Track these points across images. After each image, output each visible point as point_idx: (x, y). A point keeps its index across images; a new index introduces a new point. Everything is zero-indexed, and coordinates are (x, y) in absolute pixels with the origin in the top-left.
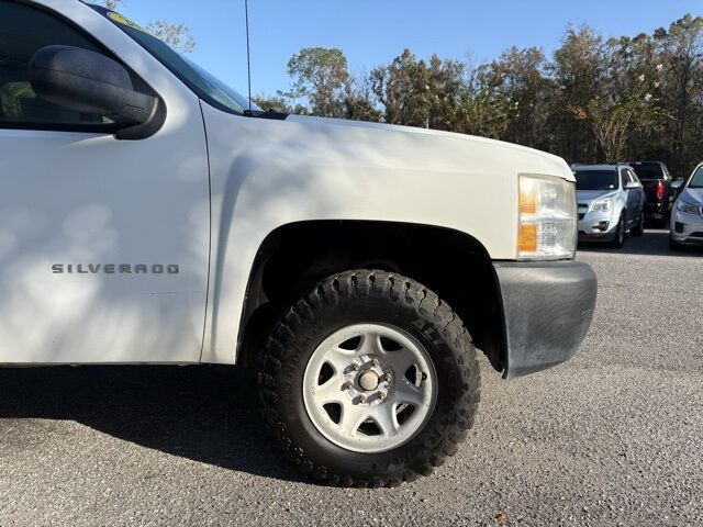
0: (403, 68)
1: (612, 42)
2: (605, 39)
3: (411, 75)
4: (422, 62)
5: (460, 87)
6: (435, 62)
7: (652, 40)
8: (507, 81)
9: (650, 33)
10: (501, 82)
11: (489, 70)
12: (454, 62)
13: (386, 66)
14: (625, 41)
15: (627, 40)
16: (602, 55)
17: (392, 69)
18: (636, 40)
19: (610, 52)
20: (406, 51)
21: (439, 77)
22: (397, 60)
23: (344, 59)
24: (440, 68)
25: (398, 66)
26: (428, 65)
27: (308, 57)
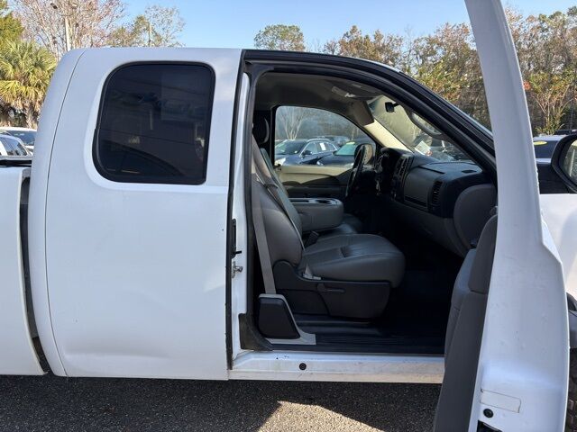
0: (351, 42)
1: (531, 19)
2: (526, 16)
3: (357, 48)
4: (367, 37)
5: (399, 58)
6: (378, 36)
7: (566, 17)
8: (440, 52)
9: (565, 11)
10: (434, 53)
11: (424, 43)
12: (395, 37)
13: (337, 40)
14: (542, 18)
15: (544, 17)
16: (522, 30)
17: (342, 43)
18: (552, 17)
19: (528, 27)
20: (354, 27)
21: (381, 49)
22: (346, 35)
23: (301, 34)
24: (382, 41)
25: (347, 40)
26: (372, 39)
27: (271, 32)
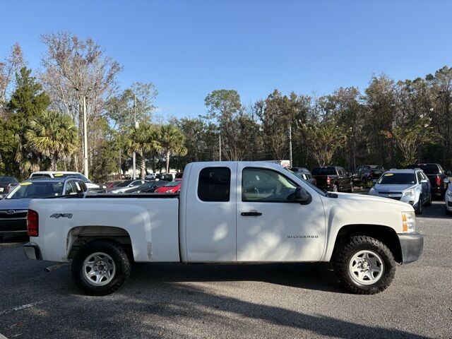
0: (274, 101)
1: (400, 83)
2: (396, 82)
3: (279, 104)
4: (285, 97)
5: (309, 111)
6: (293, 96)
7: (425, 81)
8: (338, 106)
9: (423, 77)
10: (334, 107)
11: (327, 100)
12: (305, 96)
13: (264, 99)
14: (408, 82)
15: (410, 81)
16: (394, 91)
17: (267, 101)
18: (415, 82)
19: (399, 89)
20: (276, 90)
21: (296, 105)
22: (270, 96)
23: (238, 96)
24: (296, 100)
25: (271, 99)
26: (289, 98)
27: (217, 95)
